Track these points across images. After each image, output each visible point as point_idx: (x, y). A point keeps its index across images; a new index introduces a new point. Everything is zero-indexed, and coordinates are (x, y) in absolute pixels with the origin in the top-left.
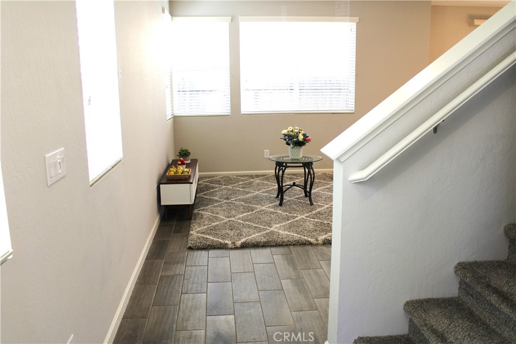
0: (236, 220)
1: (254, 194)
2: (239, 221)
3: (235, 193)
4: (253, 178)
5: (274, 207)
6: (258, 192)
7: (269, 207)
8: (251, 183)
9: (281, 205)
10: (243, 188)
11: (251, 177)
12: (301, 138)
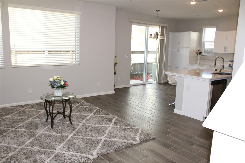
0: (26, 147)
1: (29, 120)
2: (29, 147)
3: (15, 121)
4: (23, 107)
5: (49, 130)
6: (31, 119)
7: (45, 130)
8: (24, 112)
9: (52, 127)
10: (19, 116)
11: (22, 106)
12: (62, 83)
